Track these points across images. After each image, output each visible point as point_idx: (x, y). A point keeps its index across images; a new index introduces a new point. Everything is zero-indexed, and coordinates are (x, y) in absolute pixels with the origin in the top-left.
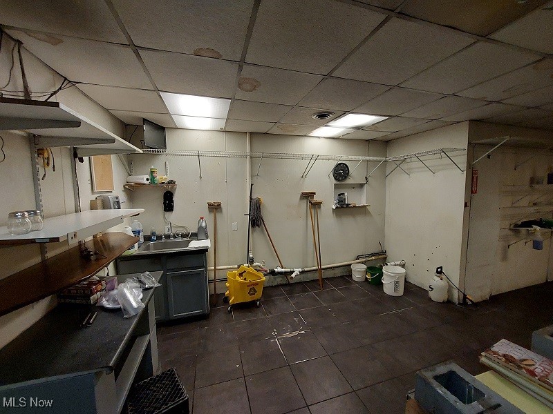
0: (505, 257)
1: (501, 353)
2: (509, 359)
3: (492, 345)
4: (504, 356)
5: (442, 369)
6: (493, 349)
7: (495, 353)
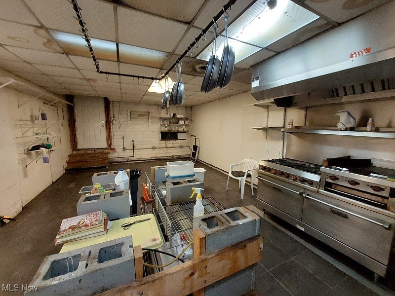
0: (26, 175)
1: (67, 228)
2: (72, 228)
3: (59, 228)
4: (70, 228)
5: (45, 268)
6: (61, 230)
7: (64, 231)
